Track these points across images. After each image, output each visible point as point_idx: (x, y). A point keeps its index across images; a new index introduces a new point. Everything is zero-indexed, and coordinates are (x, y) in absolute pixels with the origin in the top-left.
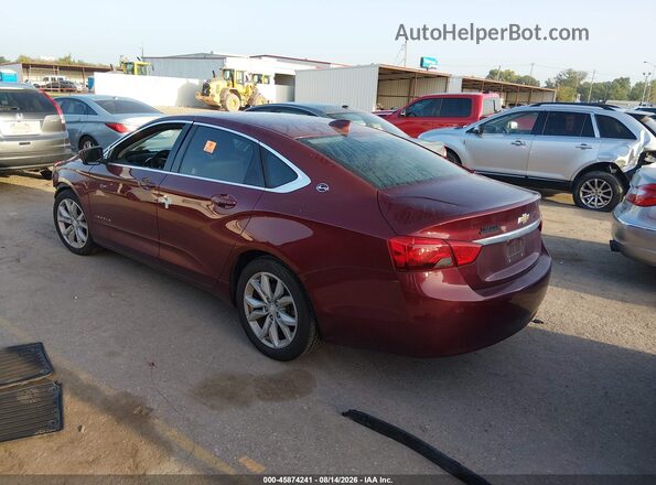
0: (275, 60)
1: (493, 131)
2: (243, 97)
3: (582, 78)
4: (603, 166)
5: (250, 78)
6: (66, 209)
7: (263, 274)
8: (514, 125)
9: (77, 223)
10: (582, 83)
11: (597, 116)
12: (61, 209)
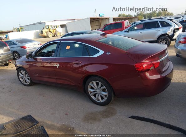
0: (59, 21)
1: (131, 30)
2: (53, 33)
3: (144, 13)
4: (164, 35)
5: (54, 27)
6: (21, 73)
7: (94, 81)
8: (136, 28)
9: (26, 77)
10: (144, 14)
11: (160, 21)
12: (20, 74)
